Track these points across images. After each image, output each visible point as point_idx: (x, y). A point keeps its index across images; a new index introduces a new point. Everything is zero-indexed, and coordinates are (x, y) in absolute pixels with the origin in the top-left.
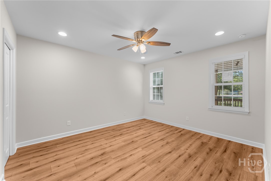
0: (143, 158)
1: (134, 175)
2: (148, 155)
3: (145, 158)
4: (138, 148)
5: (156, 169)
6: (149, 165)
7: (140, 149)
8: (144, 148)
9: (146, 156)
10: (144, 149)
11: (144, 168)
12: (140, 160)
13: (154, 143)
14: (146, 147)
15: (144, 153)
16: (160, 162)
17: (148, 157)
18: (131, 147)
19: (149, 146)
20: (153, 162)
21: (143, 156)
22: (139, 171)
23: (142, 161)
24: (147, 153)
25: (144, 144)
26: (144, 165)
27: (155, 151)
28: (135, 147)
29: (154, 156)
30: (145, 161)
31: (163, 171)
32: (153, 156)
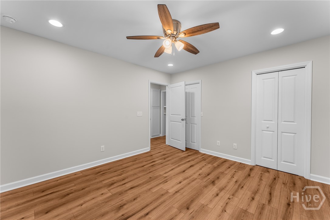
0: (166, 180)
1: (172, 169)
2: (160, 183)
3: (165, 181)
4: (174, 194)
5: (156, 173)
6: (161, 175)
7: (172, 191)
8: (165, 194)
9: (163, 183)
10: (165, 191)
11: (166, 173)
12: (169, 178)
13: (147, 206)
14: (162, 195)
15: (165, 187)
16: (150, 178)
17: (161, 182)
18: (184, 194)
19: (157, 199)
20: (156, 177)
21: (167, 182)
22: (169, 171)
23: (167, 178)
24: (161, 186)
25: (165, 201)
26: (165, 175)
27: (150, 189)
28: (178, 194)
29: (153, 183)
30: (164, 178)
31: (150, 172)
32: (155, 182)
